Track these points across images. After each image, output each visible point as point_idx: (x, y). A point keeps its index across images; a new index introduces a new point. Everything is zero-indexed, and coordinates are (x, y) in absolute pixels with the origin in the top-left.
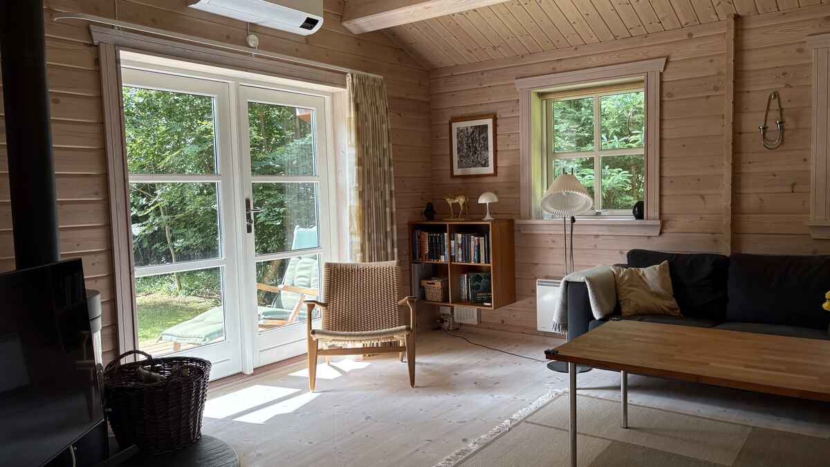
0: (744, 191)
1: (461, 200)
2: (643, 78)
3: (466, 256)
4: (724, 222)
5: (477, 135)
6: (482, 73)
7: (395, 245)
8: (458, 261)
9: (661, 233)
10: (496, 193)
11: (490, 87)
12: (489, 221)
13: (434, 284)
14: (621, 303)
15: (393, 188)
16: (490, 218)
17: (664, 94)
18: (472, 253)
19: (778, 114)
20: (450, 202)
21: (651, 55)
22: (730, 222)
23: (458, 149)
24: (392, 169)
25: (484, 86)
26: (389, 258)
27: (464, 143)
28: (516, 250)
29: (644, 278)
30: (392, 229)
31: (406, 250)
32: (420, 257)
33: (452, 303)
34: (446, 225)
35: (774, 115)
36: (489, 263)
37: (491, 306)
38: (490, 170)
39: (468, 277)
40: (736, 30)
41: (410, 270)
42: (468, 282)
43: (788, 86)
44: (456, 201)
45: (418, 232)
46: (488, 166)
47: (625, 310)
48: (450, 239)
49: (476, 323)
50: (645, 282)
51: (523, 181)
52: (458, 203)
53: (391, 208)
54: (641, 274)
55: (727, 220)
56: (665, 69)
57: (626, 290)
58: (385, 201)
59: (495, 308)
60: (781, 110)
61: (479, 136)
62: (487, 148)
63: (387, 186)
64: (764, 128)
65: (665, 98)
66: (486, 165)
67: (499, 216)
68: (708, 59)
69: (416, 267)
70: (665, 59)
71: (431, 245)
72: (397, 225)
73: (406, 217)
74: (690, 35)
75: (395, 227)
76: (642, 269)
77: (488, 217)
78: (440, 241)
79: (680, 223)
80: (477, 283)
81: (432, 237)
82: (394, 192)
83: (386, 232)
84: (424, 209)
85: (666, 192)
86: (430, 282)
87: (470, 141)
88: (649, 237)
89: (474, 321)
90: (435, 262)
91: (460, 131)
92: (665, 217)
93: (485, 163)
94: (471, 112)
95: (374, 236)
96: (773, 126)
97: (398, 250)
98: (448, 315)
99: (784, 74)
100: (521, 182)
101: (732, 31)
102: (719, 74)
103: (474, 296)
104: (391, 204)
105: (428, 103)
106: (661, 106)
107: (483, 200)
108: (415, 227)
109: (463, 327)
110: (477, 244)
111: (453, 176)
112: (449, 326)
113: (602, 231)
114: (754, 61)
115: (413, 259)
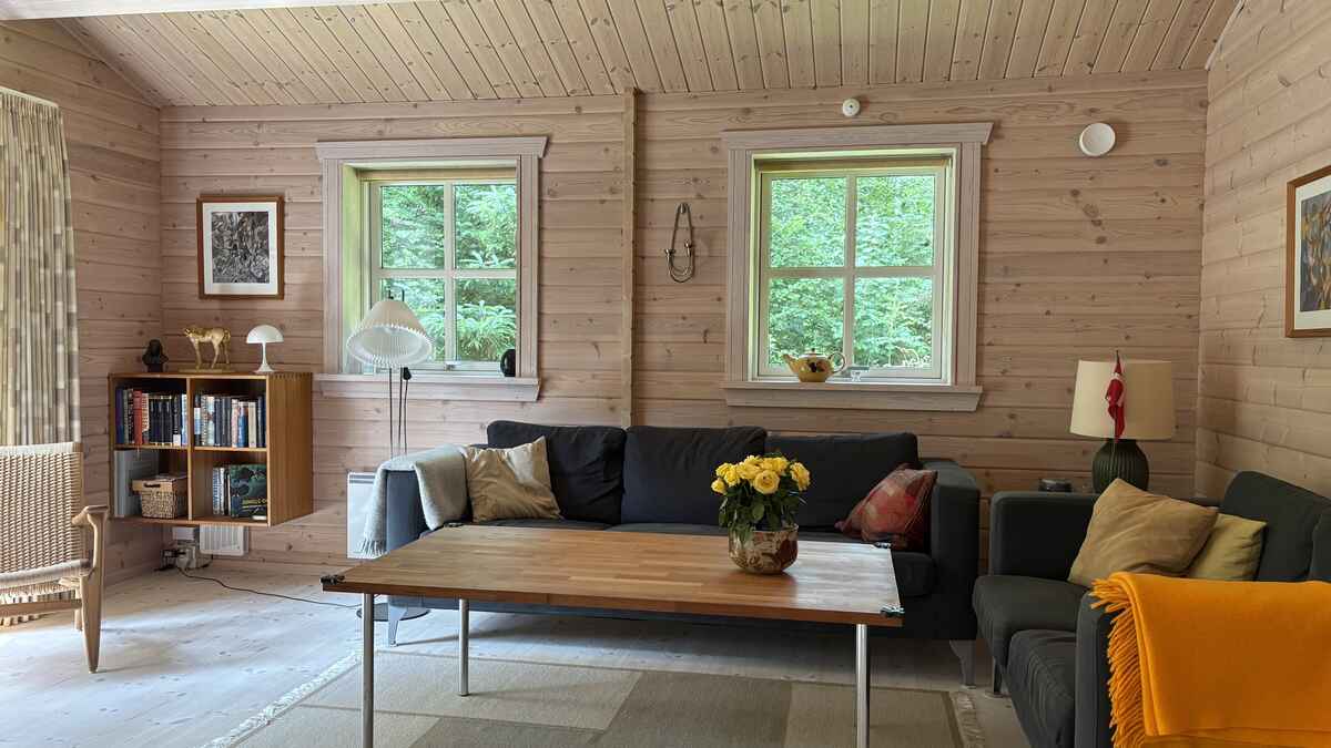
0: (648, 338)
1: (216, 338)
2: (513, 162)
3: (223, 435)
4: (624, 382)
5: (249, 228)
6: (260, 124)
7: (76, 414)
8: (207, 445)
9: (540, 397)
10: (282, 328)
11: (272, 149)
12: (265, 374)
13: (159, 486)
14: (473, 503)
15: (74, 309)
16: (269, 370)
17: (545, 190)
18: (234, 429)
19: (689, 235)
20: (195, 339)
21: (526, 130)
22: (630, 382)
23: (214, 249)
24: (73, 273)
25: (261, 146)
26: (62, 437)
27: (225, 238)
28: (316, 425)
29: (509, 465)
30: (69, 386)
31: (102, 426)
32: (132, 437)
33: (194, 519)
34: (185, 380)
35: (683, 235)
36: (264, 446)
37: (266, 521)
38: (271, 288)
39: (226, 474)
40: (637, 111)
41: (111, 462)
42: (226, 481)
43: (700, 197)
44: (207, 338)
45: (127, 394)
46: (268, 281)
47: (478, 513)
48: (193, 405)
49: (241, 552)
50: (510, 469)
51: (328, 310)
52: (211, 343)
53: (69, 345)
54: (504, 457)
55: (626, 378)
56: (544, 155)
57: (481, 482)
58: (55, 333)
59: (273, 524)
60: (692, 229)
61: (253, 229)
62: (267, 252)
63: (60, 304)
64: (671, 253)
65: (546, 198)
66: (263, 279)
67: (284, 368)
68: (604, 147)
69: (123, 458)
70: (545, 138)
71: (154, 415)
72: (81, 378)
73: (105, 365)
74: (578, 109)
75: (76, 382)
76: (507, 450)
77: (264, 367)
78: (173, 408)
79: (564, 383)
80: (242, 483)
81: (156, 402)
82: (75, 319)
83: (56, 391)
84: (145, 351)
85: (546, 337)
86: (149, 483)
87: (235, 237)
88: (523, 403)
89: (237, 550)
90: (163, 446)
91: (217, 218)
92: (546, 373)
93: (264, 276)
94: (239, 187)
95: (27, 397)
96: (682, 251)
97: (82, 424)
98: (189, 542)
99: (695, 180)
100: (325, 310)
101: (632, 111)
102: (616, 170)
103: (237, 505)
104: (70, 337)
105: (158, 165)
106: (540, 207)
107: (254, 337)
108: (122, 384)
109: (216, 562)
110: (242, 414)
111: (203, 296)
112: (189, 563)
113: (453, 393)
114: (660, 158)
115: (118, 443)
